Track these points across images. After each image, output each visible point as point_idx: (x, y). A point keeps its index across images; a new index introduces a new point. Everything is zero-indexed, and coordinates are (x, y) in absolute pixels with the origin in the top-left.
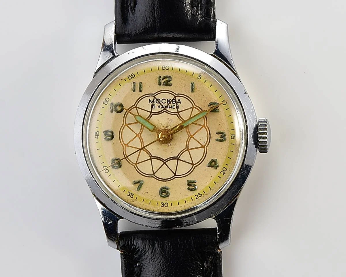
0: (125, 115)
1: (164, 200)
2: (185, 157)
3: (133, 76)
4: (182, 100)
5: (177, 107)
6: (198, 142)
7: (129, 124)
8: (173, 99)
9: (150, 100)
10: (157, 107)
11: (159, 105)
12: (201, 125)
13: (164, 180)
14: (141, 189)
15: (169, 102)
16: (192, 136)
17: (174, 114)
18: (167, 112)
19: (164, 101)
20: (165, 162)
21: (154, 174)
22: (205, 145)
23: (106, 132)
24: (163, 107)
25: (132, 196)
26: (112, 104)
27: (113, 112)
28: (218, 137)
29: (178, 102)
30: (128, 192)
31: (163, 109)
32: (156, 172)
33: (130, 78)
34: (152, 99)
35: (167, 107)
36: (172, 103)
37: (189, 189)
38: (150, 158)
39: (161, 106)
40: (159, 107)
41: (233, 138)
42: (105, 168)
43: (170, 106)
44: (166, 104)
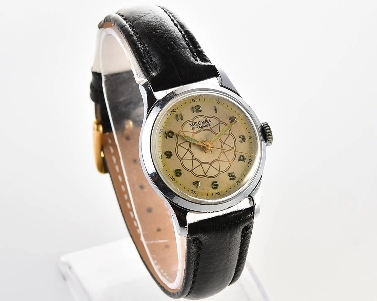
0: (176, 138)
1: (216, 191)
2: (223, 158)
3: (175, 110)
4: (211, 119)
5: (209, 125)
6: (229, 146)
7: (181, 144)
8: (205, 121)
9: (190, 124)
10: (196, 128)
11: (197, 126)
12: (228, 134)
13: (214, 177)
15: (203, 123)
16: (224, 143)
17: (208, 130)
18: (204, 130)
19: (199, 123)
20: (210, 164)
21: (205, 174)
22: (234, 147)
23: (166, 153)
24: (200, 127)
25: (194, 193)
26: (165, 133)
27: (166, 138)
28: (240, 139)
29: (209, 122)
30: (192, 191)
31: (200, 128)
32: (207, 172)
33: (173, 112)
34: (191, 123)
35: (203, 126)
36: (205, 123)
37: (230, 179)
38: (200, 164)
39: (199, 127)
40: (197, 128)
41: (250, 138)
42: (172, 178)
43: (205, 126)
44: (202, 125)
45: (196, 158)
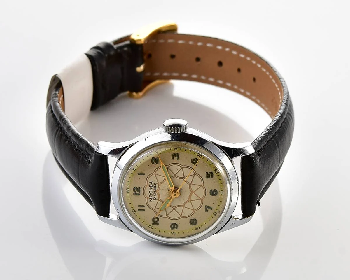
0: (160, 216)
1: (219, 193)
2: (189, 179)
3: (134, 210)
4: (150, 181)
5: (155, 184)
6: (179, 171)
7: (166, 214)
8: (150, 186)
9: (150, 201)
10: (154, 197)
11: (153, 195)
12: (168, 169)
13: (205, 192)
14: (211, 207)
15: (152, 189)
16: (175, 175)
17: (159, 186)
18: (158, 190)
19: (151, 192)
20: (192, 192)
21: (201, 199)
23: (172, 228)
24: (155, 193)
25: (216, 213)
26: (153, 224)
27: (158, 224)
28: (175, 158)
29: (151, 183)
30: (213, 215)
31: (156, 193)
33: (135, 212)
35: (155, 190)
36: (152, 187)
37: (212, 177)
38: (190, 202)
39: (154, 194)
40: (154, 195)
41: (176, 149)
42: (196, 229)
43: (154, 188)
44: (153, 191)
45: (183, 204)
